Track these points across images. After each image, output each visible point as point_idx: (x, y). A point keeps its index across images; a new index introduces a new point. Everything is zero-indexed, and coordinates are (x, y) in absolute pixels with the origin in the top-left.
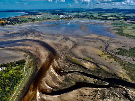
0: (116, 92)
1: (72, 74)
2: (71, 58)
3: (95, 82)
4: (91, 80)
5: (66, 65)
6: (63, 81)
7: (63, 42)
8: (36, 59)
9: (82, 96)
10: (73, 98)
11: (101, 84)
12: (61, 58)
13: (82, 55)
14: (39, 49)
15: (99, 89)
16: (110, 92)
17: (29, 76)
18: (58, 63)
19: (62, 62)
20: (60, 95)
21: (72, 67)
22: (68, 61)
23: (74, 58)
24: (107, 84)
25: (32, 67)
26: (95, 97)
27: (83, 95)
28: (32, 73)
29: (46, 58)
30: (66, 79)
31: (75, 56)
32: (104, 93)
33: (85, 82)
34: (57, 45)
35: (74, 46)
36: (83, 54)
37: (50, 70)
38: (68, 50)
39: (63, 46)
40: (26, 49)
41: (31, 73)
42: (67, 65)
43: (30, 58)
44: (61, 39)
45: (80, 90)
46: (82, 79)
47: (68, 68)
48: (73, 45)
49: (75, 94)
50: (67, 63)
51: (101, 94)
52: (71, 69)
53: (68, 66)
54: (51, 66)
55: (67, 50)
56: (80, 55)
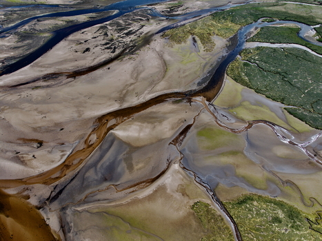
0: (136, 15)
1: (29, 24)
3: (90, 18)
4: (82, 18)
6: (18, 42)
9: (81, 43)
10: (65, 54)
11: (106, 16)
15: (107, 23)
16: (129, 19)
20: (32, 64)
21: (17, 14)
24: (116, 12)
26: (106, 34)
27: (83, 42)
30: (21, 37)
32: (118, 24)
33: (70, 24)
45: (71, 37)
46: (62, 22)
47: (8, 19)
49: (64, 47)
51: (115, 28)
52: (18, 19)
53: (5, 15)
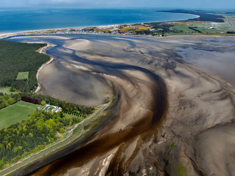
2: (177, 157)
5: (144, 171)
7: (205, 100)
8: (112, 116)
12: (156, 141)
13: (222, 166)
14: (139, 97)
17: (65, 145)
18: (137, 150)
19: (147, 154)
22: (164, 160)
23: (186, 160)
25: (88, 130)
28: (76, 142)
29: (129, 122)
31: (196, 157)
34: (184, 103)
35: (227, 124)
36: (227, 165)
37: (104, 159)
38: (196, 129)
39: (194, 112)
40: (121, 87)
41: (74, 141)
42: (148, 171)
43: (107, 109)
44: (210, 91)
48: (229, 120)
50: (155, 165)
54: (115, 150)
55: (195, 127)
56: (216, 164)
